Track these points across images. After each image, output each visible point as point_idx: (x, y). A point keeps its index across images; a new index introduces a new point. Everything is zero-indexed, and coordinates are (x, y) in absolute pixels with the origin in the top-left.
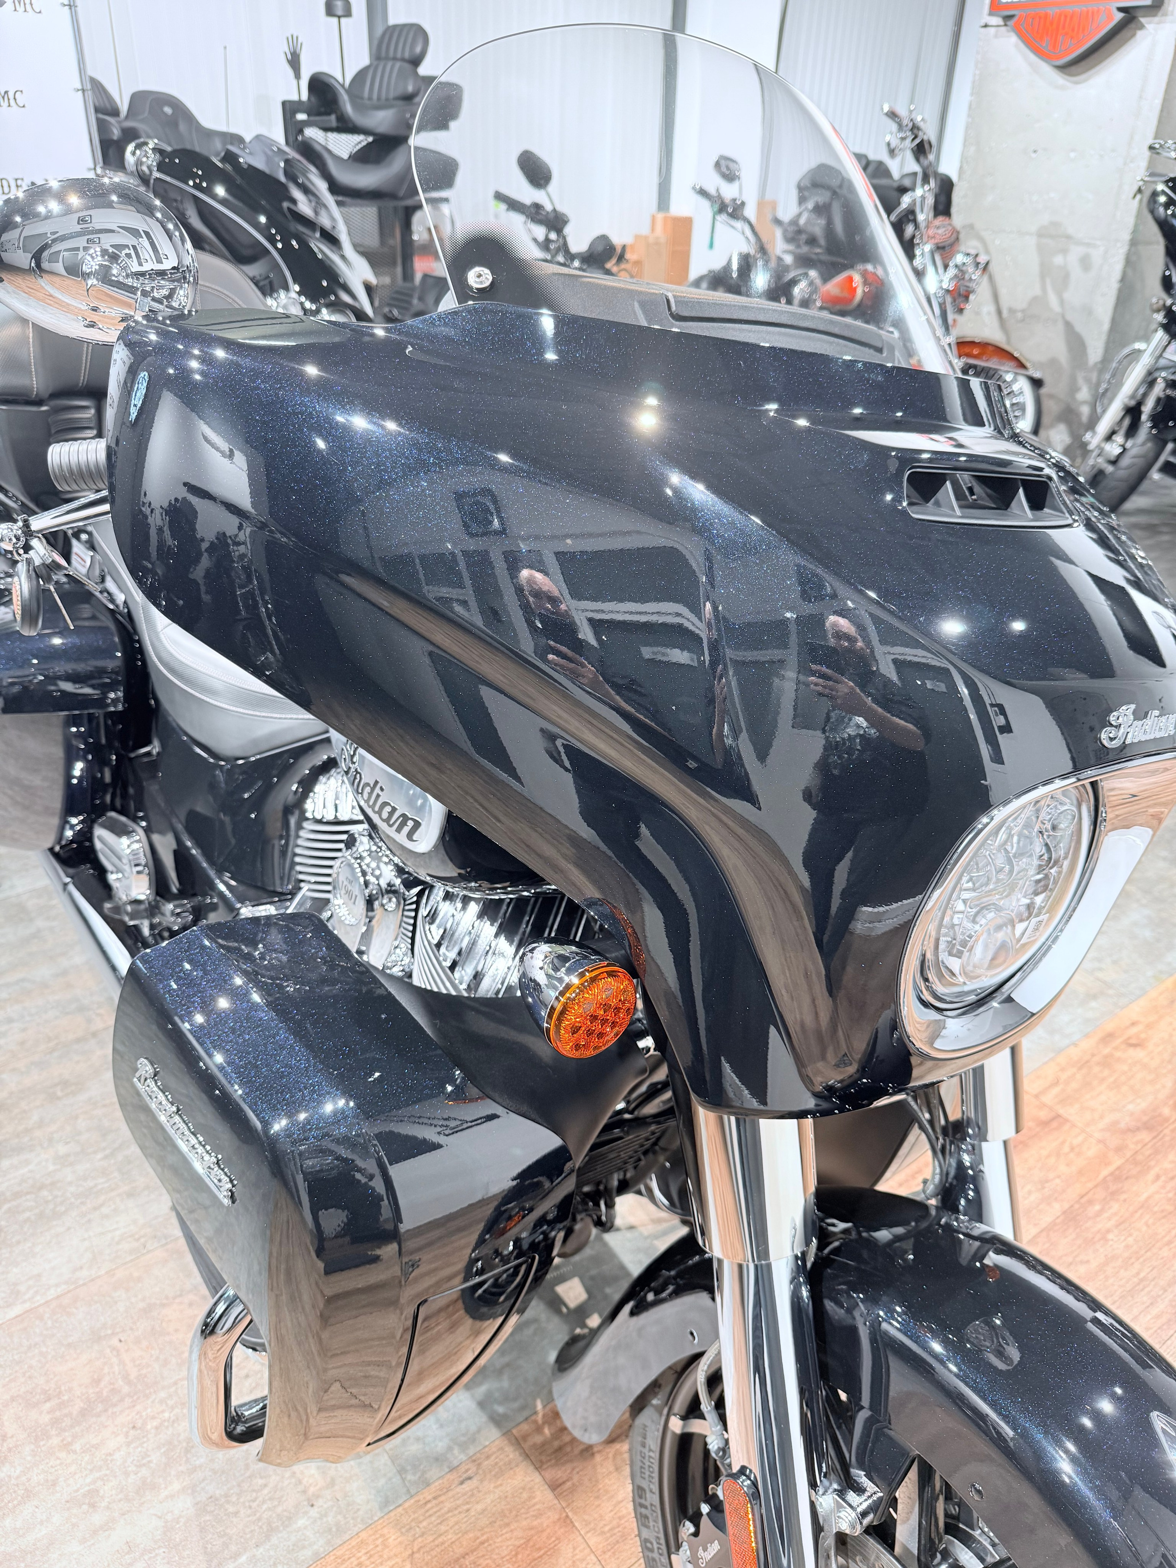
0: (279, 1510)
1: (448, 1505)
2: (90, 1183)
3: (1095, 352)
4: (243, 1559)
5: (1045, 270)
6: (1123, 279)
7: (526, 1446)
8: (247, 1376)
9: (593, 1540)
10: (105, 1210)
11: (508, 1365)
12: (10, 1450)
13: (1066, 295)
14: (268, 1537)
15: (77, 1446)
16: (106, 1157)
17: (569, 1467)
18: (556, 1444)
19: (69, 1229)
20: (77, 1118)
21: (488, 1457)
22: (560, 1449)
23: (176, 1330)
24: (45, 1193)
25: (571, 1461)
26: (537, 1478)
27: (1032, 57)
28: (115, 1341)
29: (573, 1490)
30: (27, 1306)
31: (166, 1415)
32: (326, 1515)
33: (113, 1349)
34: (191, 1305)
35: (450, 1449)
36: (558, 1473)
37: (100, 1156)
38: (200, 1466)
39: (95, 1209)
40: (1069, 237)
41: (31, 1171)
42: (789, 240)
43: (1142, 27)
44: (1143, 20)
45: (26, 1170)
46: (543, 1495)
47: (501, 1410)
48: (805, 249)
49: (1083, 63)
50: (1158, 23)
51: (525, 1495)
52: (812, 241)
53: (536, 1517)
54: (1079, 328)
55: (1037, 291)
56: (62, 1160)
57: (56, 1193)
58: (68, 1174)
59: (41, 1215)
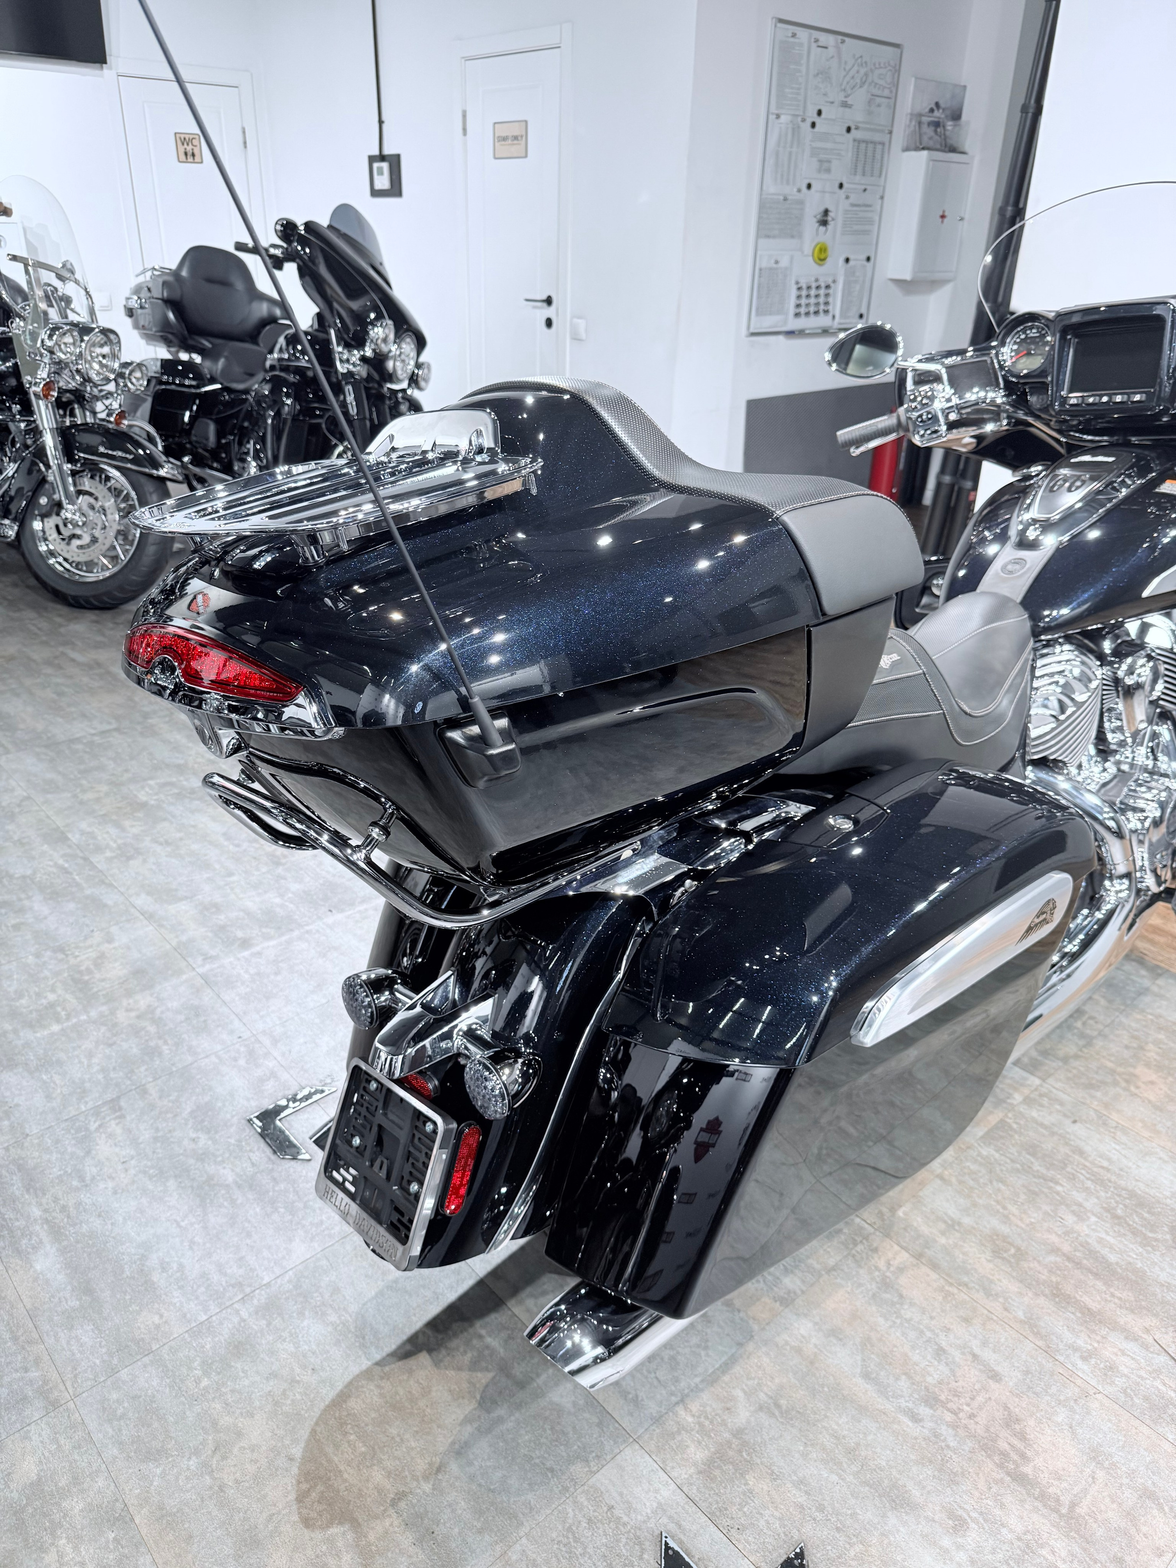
2: (1089, 1184)
16: (1057, 1183)
24: (1119, 1212)
37: (1059, 1188)
41: (1107, 1233)
56: (1081, 1215)
57: (1114, 1204)
58: (1090, 1204)
59: (1141, 1205)
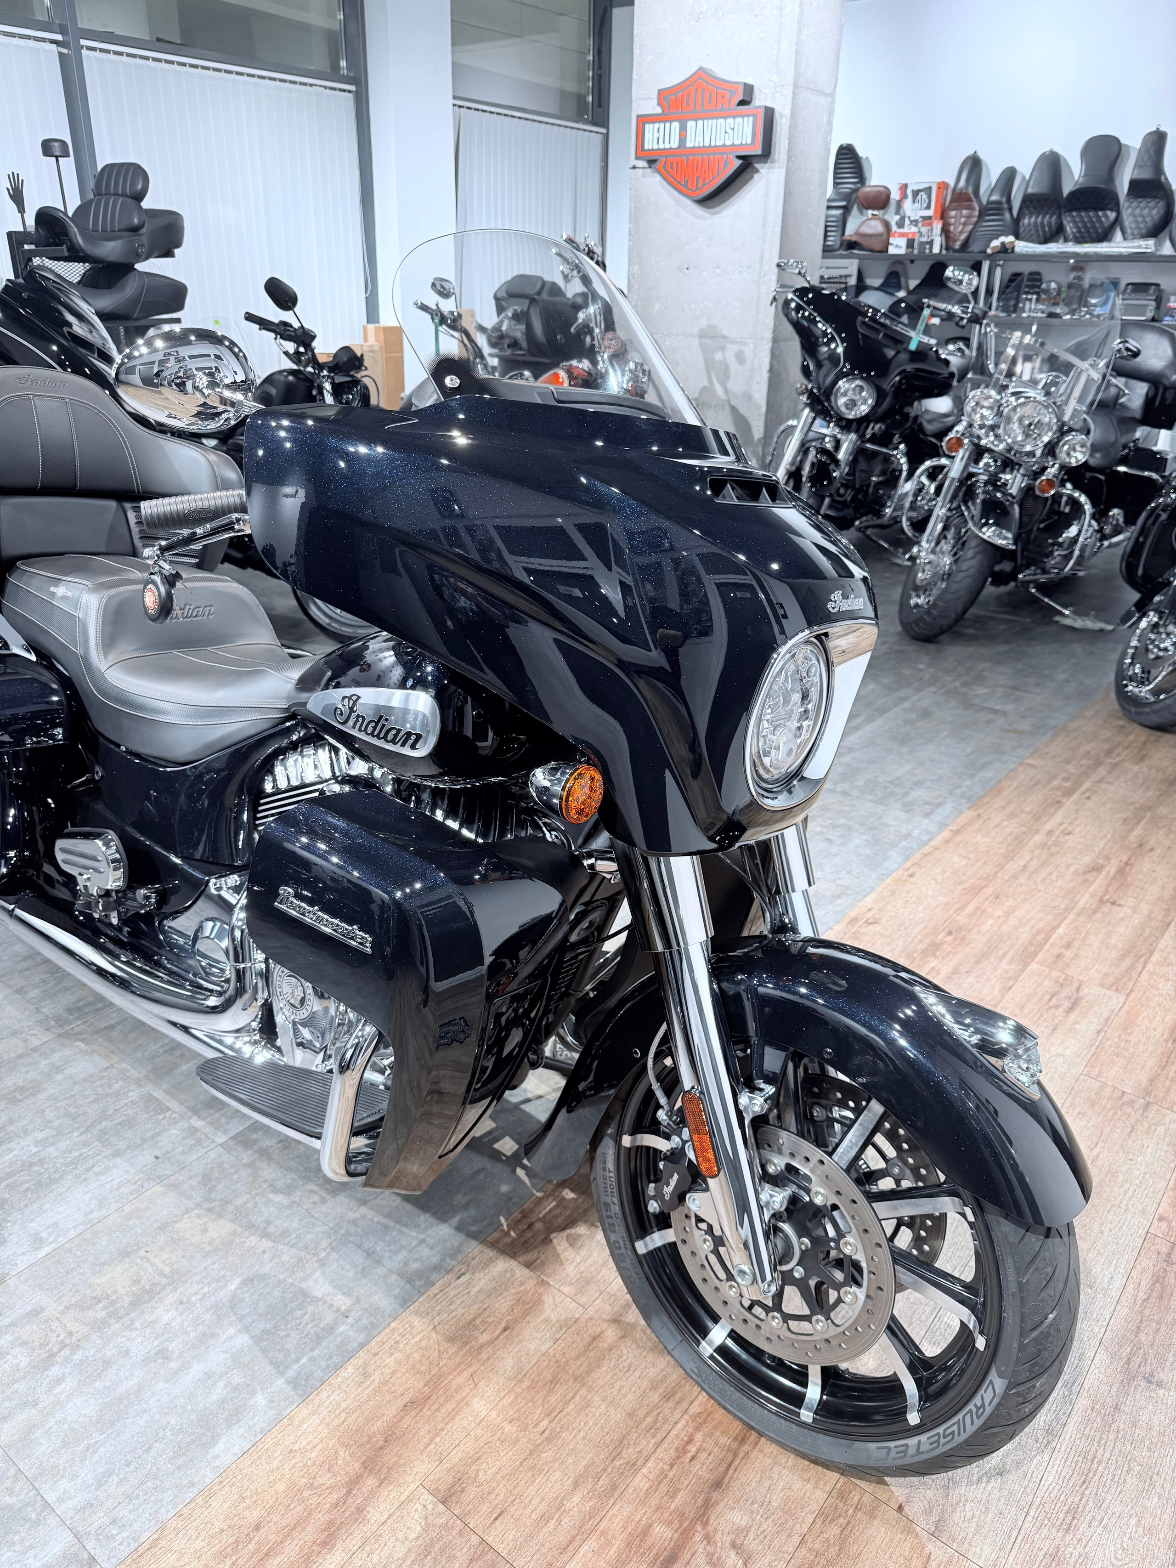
0: (322, 1325)
1: (452, 1293)
2: (75, 1154)
3: (758, 431)
4: (304, 1360)
5: (709, 365)
6: (771, 370)
7: (500, 1246)
8: (264, 1252)
9: (566, 1290)
10: (96, 1169)
11: (470, 1201)
12: (79, 1340)
13: (729, 385)
14: (319, 1344)
15: (137, 1325)
17: (536, 1251)
18: (522, 1240)
19: (69, 1188)
20: (43, 1111)
21: (473, 1259)
22: (525, 1242)
23: (193, 1236)
24: (36, 1168)
25: (536, 1247)
26: (514, 1264)
27: (675, 193)
28: (142, 1253)
29: (543, 1264)
30: (54, 1246)
31: (206, 1290)
32: (360, 1320)
33: (142, 1258)
34: (198, 1216)
35: (443, 1260)
36: (530, 1257)
37: (76, 1134)
38: (247, 1314)
39: (87, 1170)
40: (725, 337)
41: (16, 1156)
42: (493, 345)
43: (757, 171)
44: (757, 166)
45: (11, 1156)
46: (521, 1272)
47: (474, 1229)
48: (508, 352)
49: (716, 199)
50: (770, 168)
51: (508, 1275)
52: (514, 344)
53: (521, 1285)
54: (742, 412)
55: (706, 383)
56: (43, 1143)
57: (46, 1166)
58: (52, 1151)
59: (39, 1184)
